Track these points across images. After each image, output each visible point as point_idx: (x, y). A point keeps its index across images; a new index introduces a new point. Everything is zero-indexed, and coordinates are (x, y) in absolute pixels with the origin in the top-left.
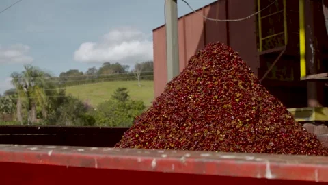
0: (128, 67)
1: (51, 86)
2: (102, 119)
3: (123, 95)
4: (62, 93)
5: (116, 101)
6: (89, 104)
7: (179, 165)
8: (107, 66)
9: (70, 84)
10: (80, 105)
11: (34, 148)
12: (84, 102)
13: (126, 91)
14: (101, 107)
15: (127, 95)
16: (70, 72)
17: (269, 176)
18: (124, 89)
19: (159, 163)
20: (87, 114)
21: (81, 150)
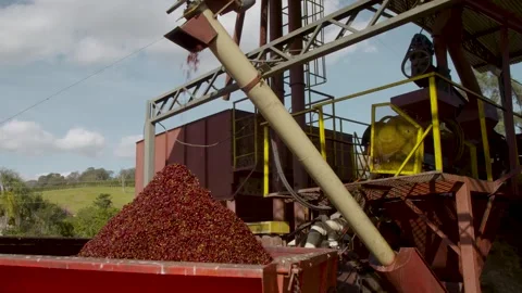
0: (112, 172)
1: (28, 191)
2: (82, 227)
3: (105, 201)
4: (39, 199)
5: (97, 207)
6: (69, 210)
7: (115, 267)
8: (91, 171)
9: (48, 189)
10: (59, 210)
11: (28, 257)
12: (63, 208)
13: (109, 198)
14: (81, 213)
15: (109, 202)
16: (50, 176)
17: (163, 273)
18: (107, 195)
19: (105, 266)
20: (65, 221)
21: (58, 258)
